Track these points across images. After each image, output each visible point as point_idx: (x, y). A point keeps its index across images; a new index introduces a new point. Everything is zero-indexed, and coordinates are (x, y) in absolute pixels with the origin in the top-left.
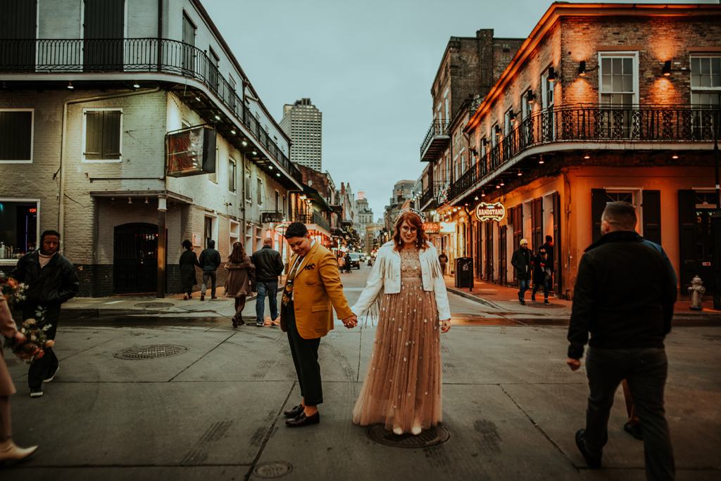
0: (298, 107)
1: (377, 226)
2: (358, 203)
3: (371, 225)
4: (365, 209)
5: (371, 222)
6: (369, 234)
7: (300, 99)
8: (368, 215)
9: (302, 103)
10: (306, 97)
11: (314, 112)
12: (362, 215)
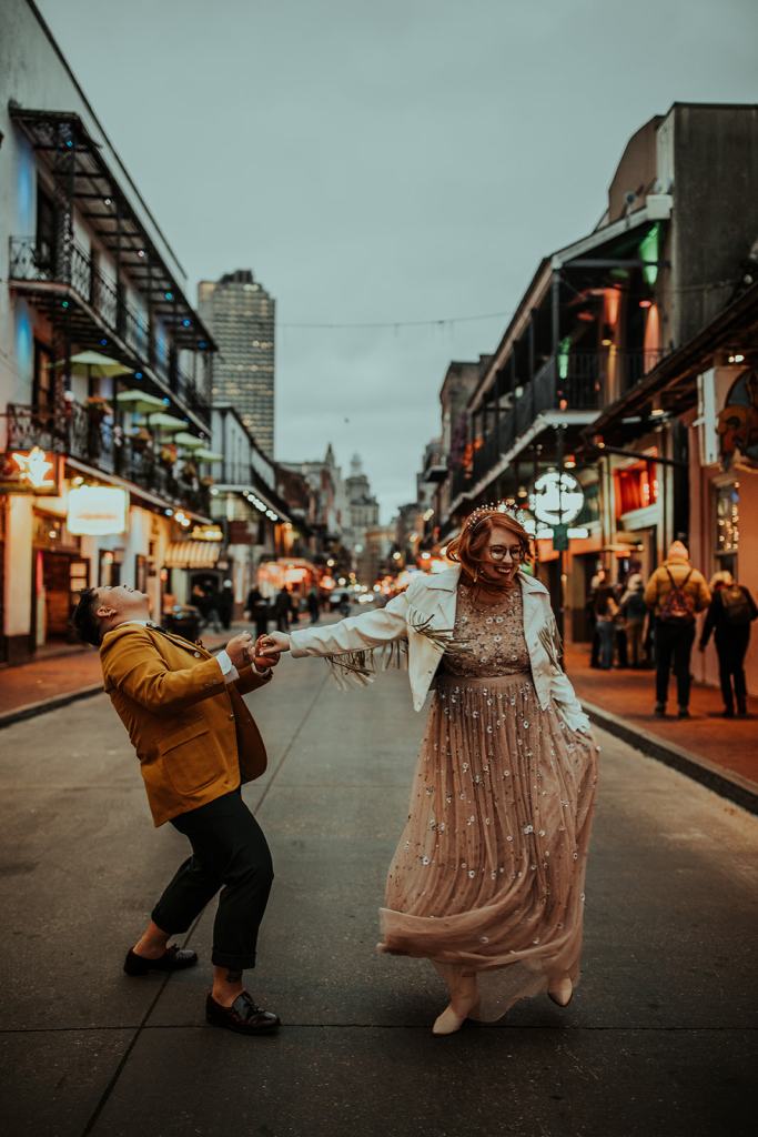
0: (227, 288)
1: (388, 532)
2: (351, 483)
3: (376, 529)
4: (363, 497)
5: (375, 522)
6: (372, 548)
7: (231, 270)
8: (370, 510)
9: (236, 278)
10: (244, 267)
11: (260, 298)
12: (357, 508)
